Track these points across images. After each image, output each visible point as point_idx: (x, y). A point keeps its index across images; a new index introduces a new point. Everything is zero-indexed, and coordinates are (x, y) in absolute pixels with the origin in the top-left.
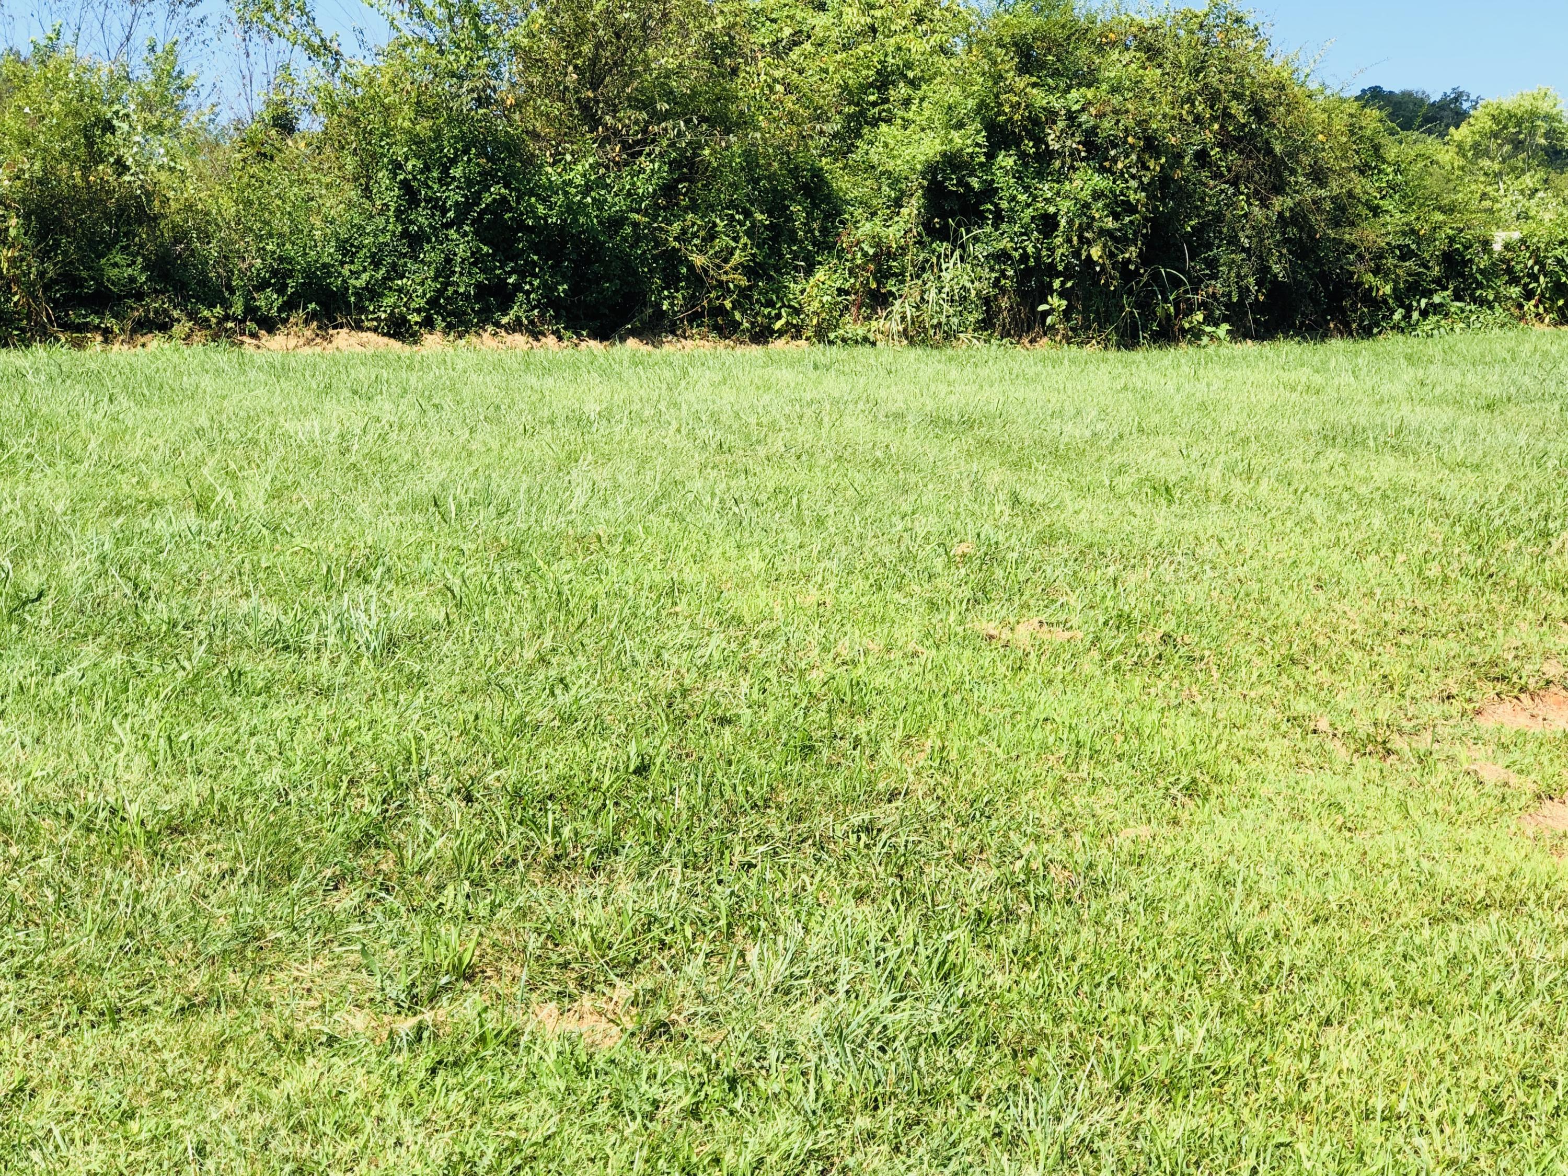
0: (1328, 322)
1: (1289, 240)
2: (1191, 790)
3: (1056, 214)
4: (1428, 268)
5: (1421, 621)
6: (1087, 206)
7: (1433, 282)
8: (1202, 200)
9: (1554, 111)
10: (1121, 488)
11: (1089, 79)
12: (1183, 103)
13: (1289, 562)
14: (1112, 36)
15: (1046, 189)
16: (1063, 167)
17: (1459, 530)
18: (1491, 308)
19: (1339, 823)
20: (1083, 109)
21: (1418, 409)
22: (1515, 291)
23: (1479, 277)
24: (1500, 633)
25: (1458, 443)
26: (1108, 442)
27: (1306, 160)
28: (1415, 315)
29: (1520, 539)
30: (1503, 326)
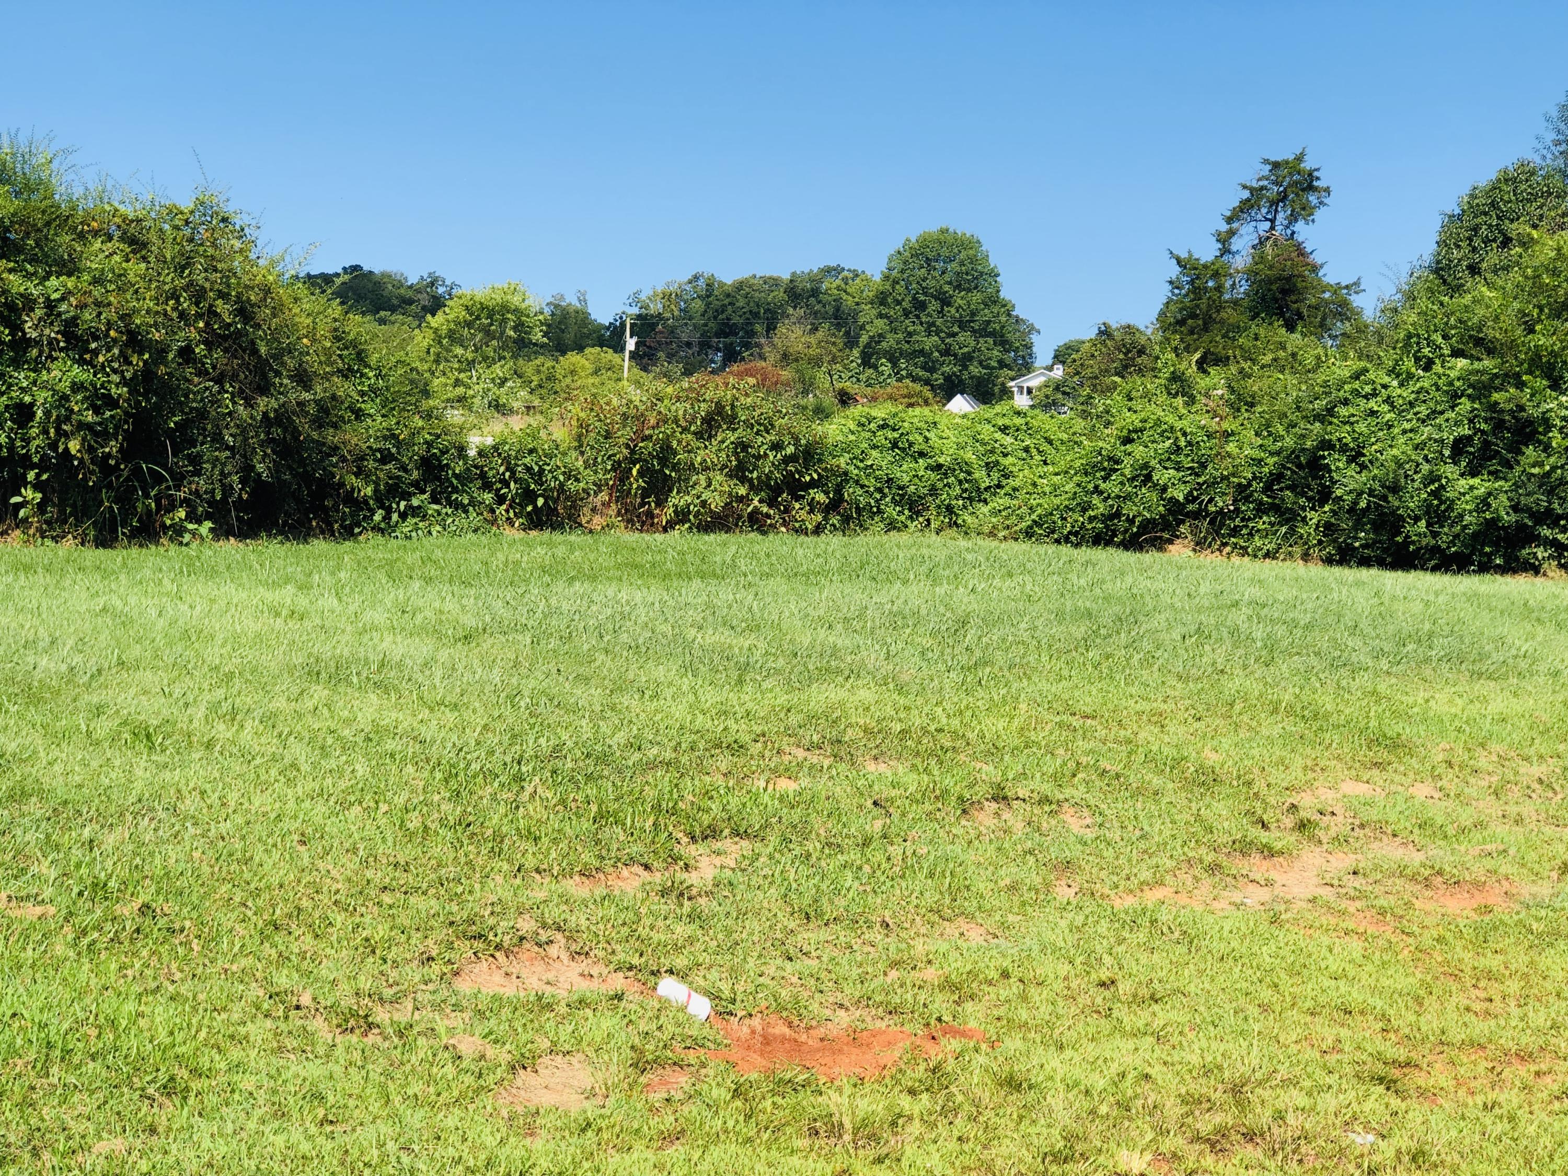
0: (310, 520)
1: (273, 440)
2: (169, 1089)
3: (32, 405)
4: (406, 470)
5: (403, 878)
6: (65, 398)
7: (412, 485)
8: (187, 396)
9: (523, 306)
10: (99, 734)
11: (69, 267)
12: (167, 299)
13: (273, 816)
14: (94, 224)
15: (22, 377)
16: (40, 355)
17: (439, 775)
18: (466, 512)
19: (321, 1116)
20: (63, 299)
21: (399, 639)
22: (488, 497)
23: (455, 482)
24: (477, 886)
25: (437, 681)
26: (86, 678)
27: (291, 363)
28: (395, 517)
29: (496, 784)
30: (475, 531)
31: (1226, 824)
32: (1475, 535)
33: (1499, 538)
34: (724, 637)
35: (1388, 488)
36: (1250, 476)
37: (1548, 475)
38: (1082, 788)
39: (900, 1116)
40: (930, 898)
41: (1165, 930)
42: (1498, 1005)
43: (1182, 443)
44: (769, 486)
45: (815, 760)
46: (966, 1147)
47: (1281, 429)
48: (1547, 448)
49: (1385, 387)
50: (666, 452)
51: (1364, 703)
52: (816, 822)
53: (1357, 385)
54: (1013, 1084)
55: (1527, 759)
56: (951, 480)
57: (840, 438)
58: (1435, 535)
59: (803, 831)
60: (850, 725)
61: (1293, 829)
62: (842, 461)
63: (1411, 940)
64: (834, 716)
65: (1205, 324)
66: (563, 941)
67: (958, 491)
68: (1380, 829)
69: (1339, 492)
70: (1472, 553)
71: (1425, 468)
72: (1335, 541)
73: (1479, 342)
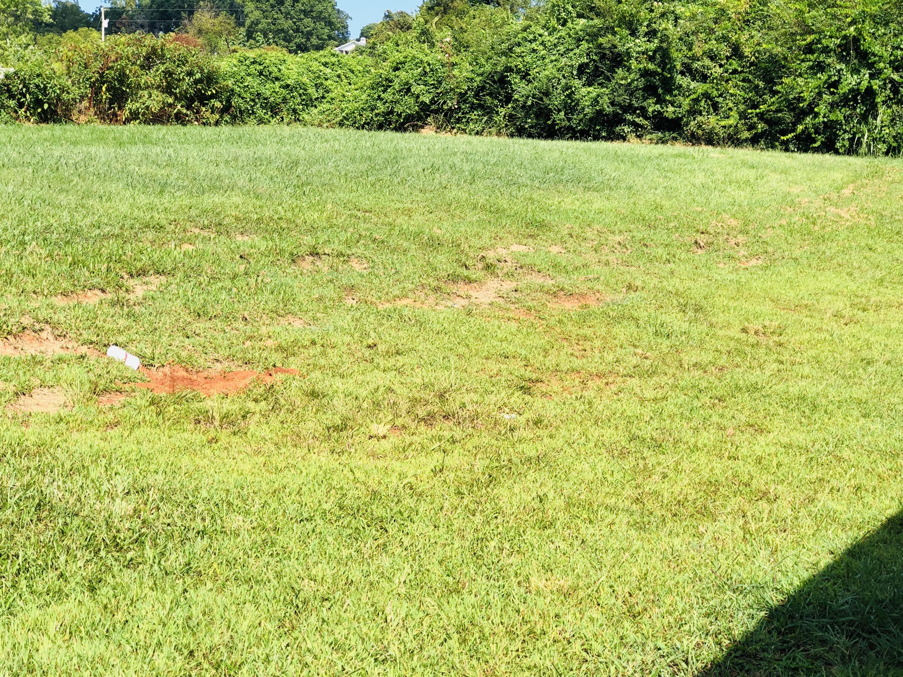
22: (12, 103)
29: (8, 246)
30: (6, 123)
31: (445, 267)
32: (591, 120)
33: (604, 121)
34: (153, 170)
35: (543, 93)
36: (466, 88)
37: (629, 84)
38: (362, 248)
39: (248, 413)
40: (271, 305)
41: (407, 319)
42: (589, 353)
43: (428, 70)
44: (186, 98)
45: (206, 234)
46: (285, 426)
47: (483, 61)
48: (629, 69)
49: (541, 35)
50: (122, 77)
51: (525, 204)
52: (206, 266)
53: (525, 34)
54: (314, 394)
55: (613, 233)
56: (295, 94)
57: (228, 69)
58: (569, 120)
59: (198, 271)
60: (227, 216)
61: (483, 269)
62: (230, 83)
63: (544, 322)
64: (218, 211)
65: (445, 9)
66: (50, 329)
67: (299, 100)
68: (531, 268)
69: (516, 97)
70: (590, 130)
71: (563, 81)
72: (515, 124)
73: (592, 9)
